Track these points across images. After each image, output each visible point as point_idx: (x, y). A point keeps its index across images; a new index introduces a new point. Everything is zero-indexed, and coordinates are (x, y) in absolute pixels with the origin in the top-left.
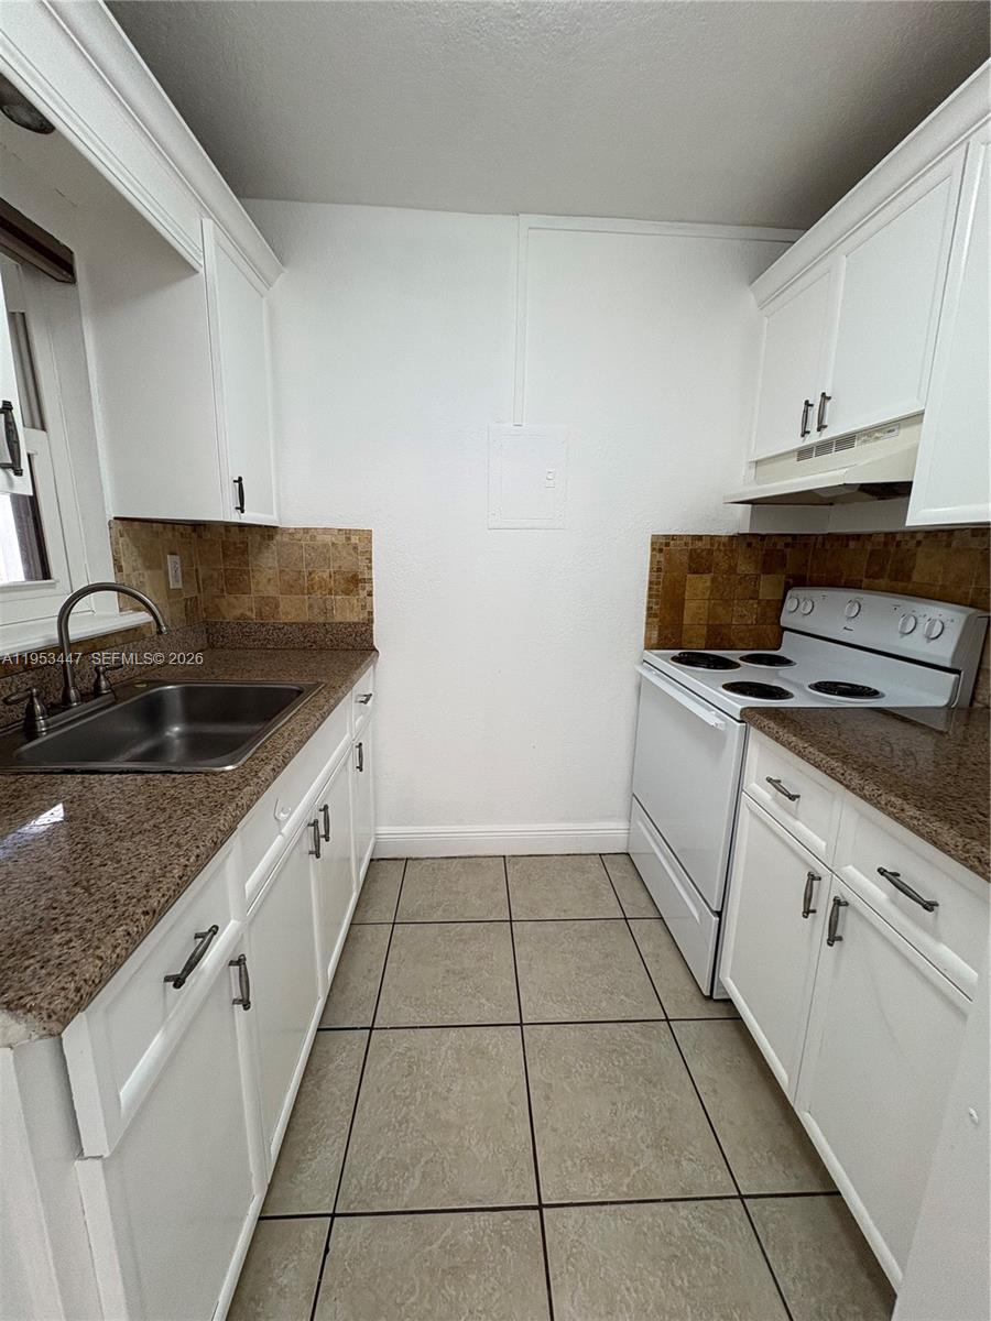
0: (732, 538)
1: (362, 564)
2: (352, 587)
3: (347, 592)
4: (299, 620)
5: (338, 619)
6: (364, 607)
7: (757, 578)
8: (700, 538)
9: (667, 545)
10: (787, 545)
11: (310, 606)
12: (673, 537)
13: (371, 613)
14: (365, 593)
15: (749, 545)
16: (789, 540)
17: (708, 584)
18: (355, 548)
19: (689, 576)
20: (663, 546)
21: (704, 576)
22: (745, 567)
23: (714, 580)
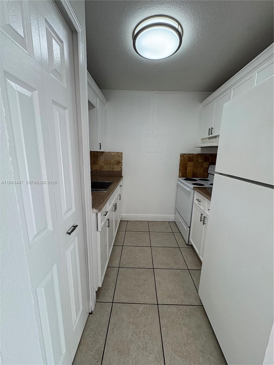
0: (197, 154)
1: (121, 159)
2: (118, 164)
3: (117, 165)
4: (108, 170)
5: (115, 170)
6: (120, 168)
7: (203, 163)
8: (191, 154)
9: (184, 156)
10: (209, 156)
11: (110, 168)
12: (185, 154)
13: (122, 169)
14: (120, 165)
15: (201, 156)
16: (210, 155)
17: (192, 164)
18: (119, 156)
19: (188, 162)
20: (182, 156)
21: (192, 162)
22: (200, 160)
23: (193, 163)
